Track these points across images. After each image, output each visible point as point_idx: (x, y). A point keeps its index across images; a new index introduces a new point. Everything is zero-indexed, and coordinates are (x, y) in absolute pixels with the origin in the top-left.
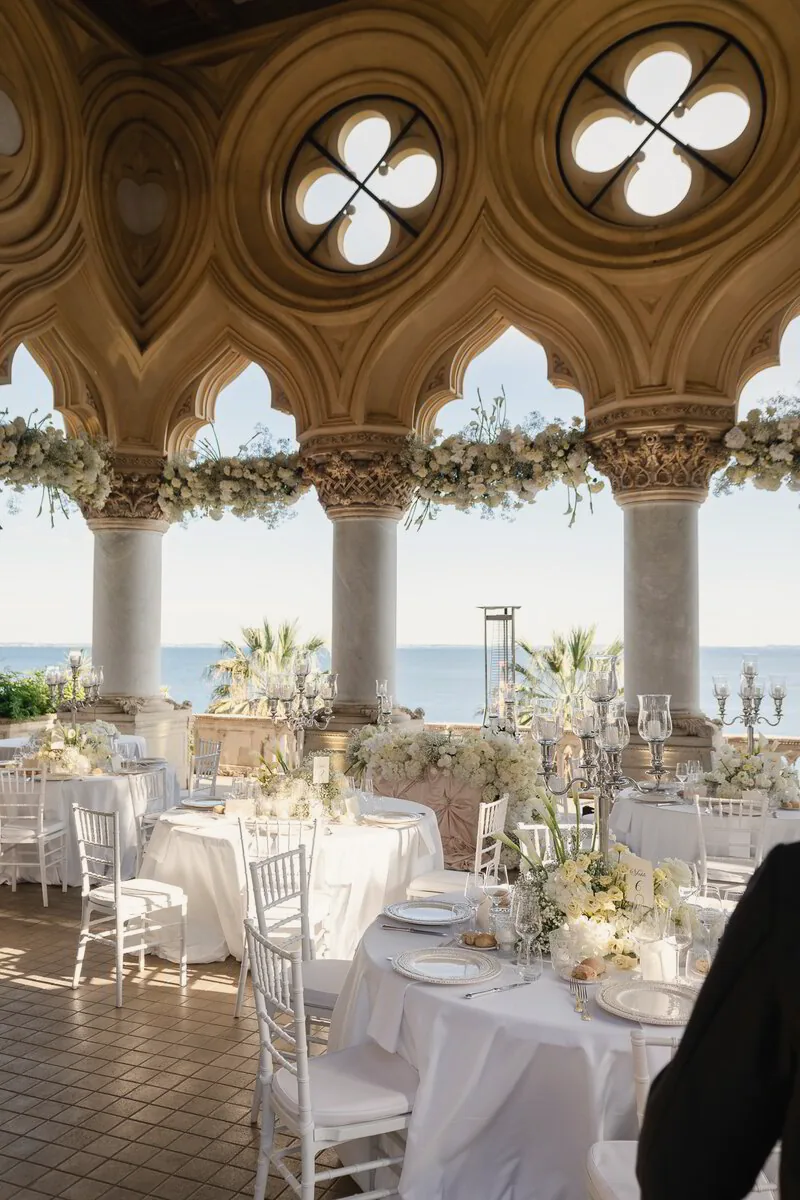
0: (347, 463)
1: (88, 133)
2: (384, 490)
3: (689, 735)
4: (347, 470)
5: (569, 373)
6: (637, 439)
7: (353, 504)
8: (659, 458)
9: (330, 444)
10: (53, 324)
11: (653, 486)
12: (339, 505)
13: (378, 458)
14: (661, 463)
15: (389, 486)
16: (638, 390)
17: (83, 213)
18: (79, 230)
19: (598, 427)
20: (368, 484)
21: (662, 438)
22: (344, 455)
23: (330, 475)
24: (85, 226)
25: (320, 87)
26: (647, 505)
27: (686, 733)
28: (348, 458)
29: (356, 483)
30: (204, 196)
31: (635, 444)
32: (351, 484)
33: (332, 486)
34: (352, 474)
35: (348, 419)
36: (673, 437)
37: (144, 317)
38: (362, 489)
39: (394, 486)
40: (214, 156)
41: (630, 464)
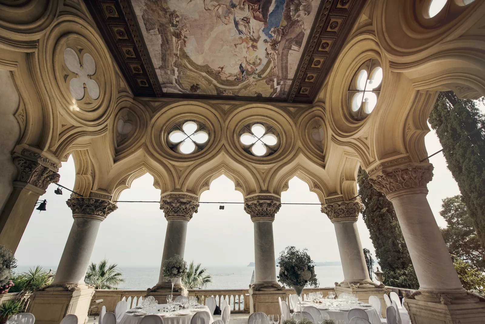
0: (179, 202)
1: (117, 104)
2: (188, 212)
3: (278, 290)
4: (178, 204)
5: (241, 186)
6: (262, 204)
7: (177, 215)
8: (267, 209)
9: (174, 196)
10: (88, 148)
11: (265, 216)
12: (173, 215)
13: (188, 202)
14: (267, 210)
15: (189, 211)
16: (262, 191)
17: (109, 122)
18: (106, 126)
19: (250, 200)
20: (184, 210)
21: (268, 204)
22: (178, 200)
23: (172, 206)
24: (108, 125)
25: (181, 114)
26: (262, 221)
27: (277, 289)
28: (179, 201)
29: (180, 209)
30: (145, 129)
31: (261, 205)
32: (178, 209)
33: (172, 209)
34: (179, 206)
35: (180, 190)
36: (271, 204)
37: (117, 155)
38: (182, 211)
39: (190, 211)
40: (150, 121)
41: (259, 210)
